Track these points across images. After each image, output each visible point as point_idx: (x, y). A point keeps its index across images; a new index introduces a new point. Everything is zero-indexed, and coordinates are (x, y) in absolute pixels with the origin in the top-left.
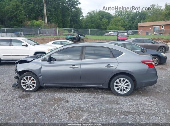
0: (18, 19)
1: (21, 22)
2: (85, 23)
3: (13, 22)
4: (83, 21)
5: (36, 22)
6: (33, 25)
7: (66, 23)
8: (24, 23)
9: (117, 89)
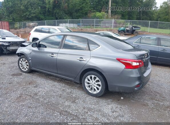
0: (83, 11)
1: (86, 14)
2: (158, 15)
3: (79, 14)
4: (156, 13)
5: (98, 14)
6: (95, 17)
7: (132, 15)
8: (88, 15)
9: (88, 86)
